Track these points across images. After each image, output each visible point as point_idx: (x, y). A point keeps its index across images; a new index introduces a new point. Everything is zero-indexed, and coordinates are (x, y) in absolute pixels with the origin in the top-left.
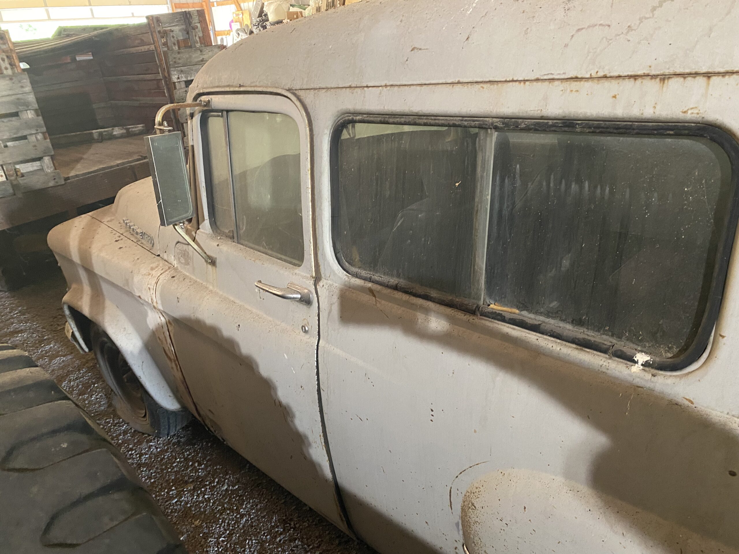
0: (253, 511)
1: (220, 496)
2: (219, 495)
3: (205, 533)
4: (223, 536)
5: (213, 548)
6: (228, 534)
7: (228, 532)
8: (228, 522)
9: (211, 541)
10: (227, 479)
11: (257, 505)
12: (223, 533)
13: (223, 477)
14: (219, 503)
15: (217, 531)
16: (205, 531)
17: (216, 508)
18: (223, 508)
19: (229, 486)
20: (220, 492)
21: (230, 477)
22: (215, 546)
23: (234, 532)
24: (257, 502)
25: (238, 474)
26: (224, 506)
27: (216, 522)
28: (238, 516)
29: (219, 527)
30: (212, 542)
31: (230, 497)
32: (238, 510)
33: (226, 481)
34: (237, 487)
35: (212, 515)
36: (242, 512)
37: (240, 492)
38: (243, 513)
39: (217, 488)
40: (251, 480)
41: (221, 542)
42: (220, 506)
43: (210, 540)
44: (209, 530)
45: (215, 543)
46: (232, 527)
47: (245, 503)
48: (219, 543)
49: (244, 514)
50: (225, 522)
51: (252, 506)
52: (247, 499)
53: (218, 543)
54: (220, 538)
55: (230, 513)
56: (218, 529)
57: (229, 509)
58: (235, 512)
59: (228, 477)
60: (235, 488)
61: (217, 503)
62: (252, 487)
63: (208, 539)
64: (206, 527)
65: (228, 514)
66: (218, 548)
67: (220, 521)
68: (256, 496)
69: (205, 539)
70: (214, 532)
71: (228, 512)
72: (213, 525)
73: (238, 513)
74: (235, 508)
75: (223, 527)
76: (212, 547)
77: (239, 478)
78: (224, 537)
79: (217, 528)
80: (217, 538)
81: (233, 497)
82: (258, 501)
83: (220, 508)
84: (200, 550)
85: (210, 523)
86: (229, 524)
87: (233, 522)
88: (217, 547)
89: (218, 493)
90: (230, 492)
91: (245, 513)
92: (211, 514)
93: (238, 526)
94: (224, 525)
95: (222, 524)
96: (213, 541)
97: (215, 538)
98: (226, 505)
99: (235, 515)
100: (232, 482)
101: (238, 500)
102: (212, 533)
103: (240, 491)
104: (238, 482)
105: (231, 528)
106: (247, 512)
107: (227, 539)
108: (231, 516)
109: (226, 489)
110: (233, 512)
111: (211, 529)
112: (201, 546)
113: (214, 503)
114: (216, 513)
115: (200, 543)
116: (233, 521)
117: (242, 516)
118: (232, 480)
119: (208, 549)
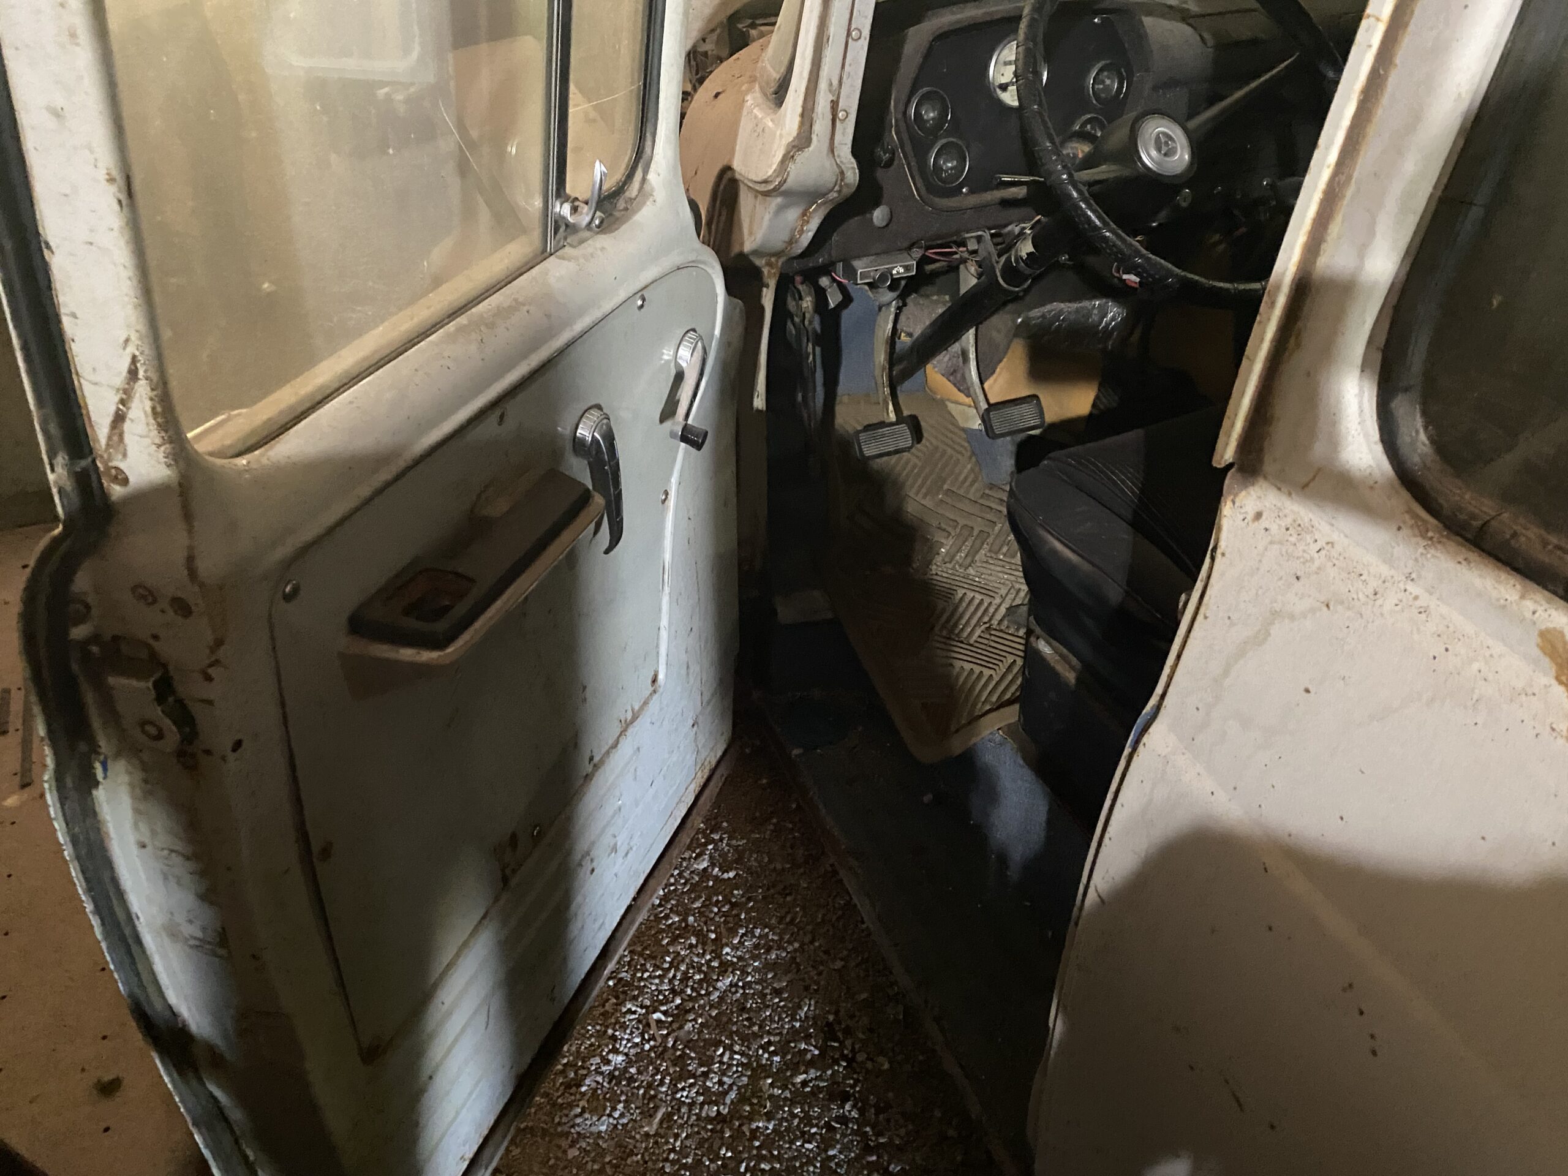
0: (756, 964)
1: (685, 884)
2: (683, 881)
3: (622, 979)
4: (664, 1008)
5: (632, 1033)
6: (677, 1007)
7: (678, 1001)
8: (685, 973)
9: (630, 1011)
10: (713, 841)
11: (768, 951)
12: (666, 1001)
13: (704, 832)
14: (677, 906)
15: (654, 988)
16: (623, 975)
17: (667, 917)
18: (683, 925)
19: (713, 865)
20: (686, 874)
21: (721, 840)
22: (638, 1028)
23: (694, 1007)
24: (773, 940)
25: (742, 838)
26: (685, 920)
27: (655, 958)
28: (715, 964)
29: (659, 976)
30: (633, 1017)
31: (709, 898)
32: (718, 943)
33: (711, 847)
34: (731, 874)
35: (653, 932)
36: (727, 954)
37: (736, 892)
38: (729, 958)
39: (684, 859)
40: (772, 867)
41: (653, 1025)
42: (678, 914)
43: (629, 1006)
44: (634, 975)
45: (639, 1021)
46: (693, 989)
47: (742, 931)
48: (648, 1025)
49: (733, 963)
50: (677, 969)
51: (756, 946)
52: (749, 920)
53: (644, 1023)
54: (654, 1012)
55: (696, 946)
56: (657, 981)
57: (698, 934)
58: (709, 948)
59: (716, 837)
60: (726, 876)
61: (673, 902)
62: (768, 889)
63: (623, 1003)
64: (629, 962)
65: (691, 946)
66: (643, 1038)
67: (668, 959)
68: (773, 921)
69: (617, 998)
70: (645, 986)
71: (694, 941)
72: (648, 966)
73: (718, 956)
74: (713, 936)
75: (671, 981)
76: (628, 1031)
77: (744, 851)
78: (665, 1013)
79: (655, 977)
80: (647, 1007)
81: (715, 899)
82: (776, 938)
83: (677, 919)
84: (598, 1028)
85: (641, 955)
86: (686, 978)
87: (697, 977)
88: (642, 1035)
89: (680, 875)
90: (711, 883)
91: (735, 960)
92: (651, 928)
93: (708, 994)
94: (674, 976)
95: (669, 969)
96: (635, 1012)
97: (642, 1007)
98: (691, 919)
99: (708, 957)
100: (724, 855)
101: (725, 914)
102: (638, 988)
103: (737, 889)
104: (739, 860)
105: (689, 991)
106: (740, 958)
107: (672, 1022)
108: (698, 955)
109: (705, 870)
110: (704, 944)
111: (639, 975)
112: (602, 1014)
113: (665, 899)
114: (663, 931)
115: (604, 1006)
116: (700, 971)
117: (725, 968)
118: (726, 849)
119: (617, 1033)
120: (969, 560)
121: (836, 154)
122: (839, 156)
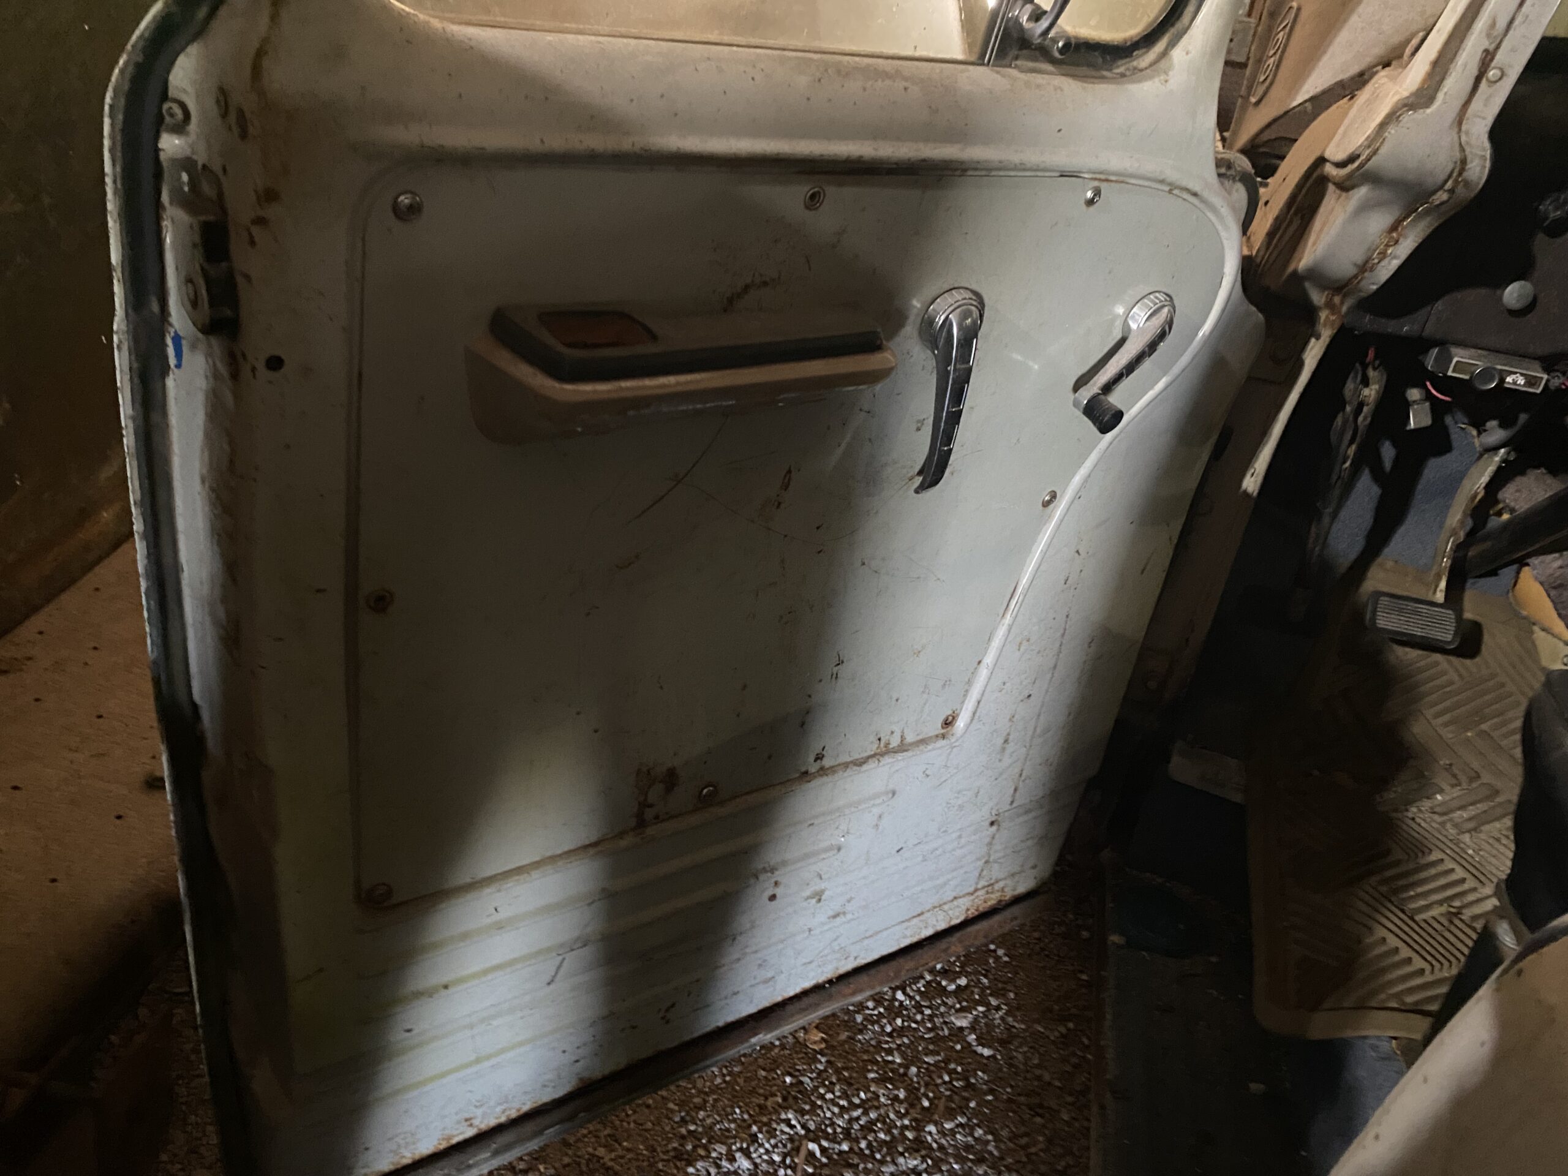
120: (1471, 825)
121: (1464, 128)
122: (1467, 133)
